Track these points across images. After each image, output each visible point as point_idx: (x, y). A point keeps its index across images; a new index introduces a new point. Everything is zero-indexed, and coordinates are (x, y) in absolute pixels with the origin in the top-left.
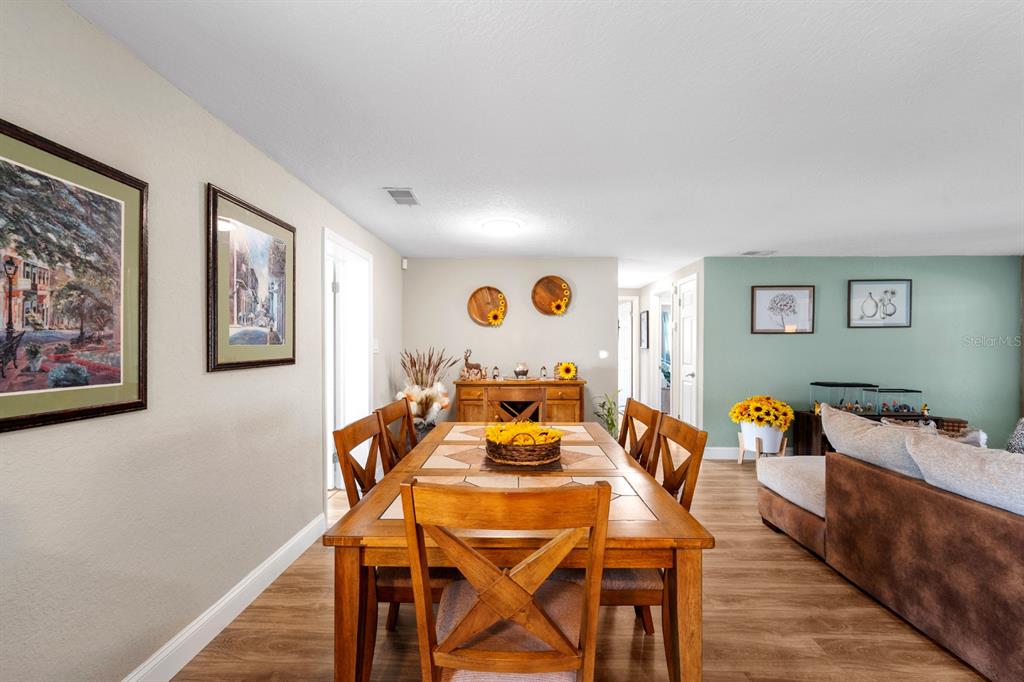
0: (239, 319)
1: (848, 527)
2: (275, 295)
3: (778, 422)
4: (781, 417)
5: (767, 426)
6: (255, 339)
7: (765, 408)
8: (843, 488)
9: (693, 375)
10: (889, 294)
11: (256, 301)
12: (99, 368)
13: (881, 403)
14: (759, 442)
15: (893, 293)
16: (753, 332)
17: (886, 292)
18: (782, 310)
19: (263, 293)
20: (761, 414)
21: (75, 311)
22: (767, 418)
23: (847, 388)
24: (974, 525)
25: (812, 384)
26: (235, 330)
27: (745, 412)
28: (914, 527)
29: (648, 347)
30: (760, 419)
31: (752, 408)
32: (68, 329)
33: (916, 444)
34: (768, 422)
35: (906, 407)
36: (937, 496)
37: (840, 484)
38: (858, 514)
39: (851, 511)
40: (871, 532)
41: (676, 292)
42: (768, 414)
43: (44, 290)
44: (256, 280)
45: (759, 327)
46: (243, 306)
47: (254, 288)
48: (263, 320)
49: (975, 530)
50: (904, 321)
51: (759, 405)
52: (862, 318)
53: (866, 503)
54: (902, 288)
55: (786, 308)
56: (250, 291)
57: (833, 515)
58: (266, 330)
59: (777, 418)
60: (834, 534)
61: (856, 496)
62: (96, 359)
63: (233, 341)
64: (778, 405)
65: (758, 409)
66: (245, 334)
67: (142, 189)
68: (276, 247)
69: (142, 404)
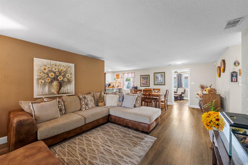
2: (161, 79)
6: (159, 83)
12: (147, 85)
19: (159, 79)
26: (156, 82)
32: (146, 83)
43: (145, 81)
46: (157, 80)
48: (160, 81)
67: (149, 75)
68: (161, 75)
69: (149, 86)
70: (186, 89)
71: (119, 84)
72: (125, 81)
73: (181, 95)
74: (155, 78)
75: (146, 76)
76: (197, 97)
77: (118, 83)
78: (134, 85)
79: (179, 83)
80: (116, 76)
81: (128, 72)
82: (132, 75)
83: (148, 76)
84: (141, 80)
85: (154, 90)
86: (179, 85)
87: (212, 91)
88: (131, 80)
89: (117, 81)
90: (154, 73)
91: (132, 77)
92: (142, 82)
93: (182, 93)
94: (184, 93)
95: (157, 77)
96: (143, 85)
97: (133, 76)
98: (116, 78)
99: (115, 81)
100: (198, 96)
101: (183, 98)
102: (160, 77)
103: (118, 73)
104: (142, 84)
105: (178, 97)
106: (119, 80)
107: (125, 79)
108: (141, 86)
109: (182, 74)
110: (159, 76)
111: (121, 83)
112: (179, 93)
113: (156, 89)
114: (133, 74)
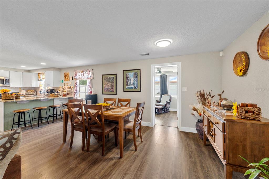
0: (128, 85)
2: (135, 81)
6: (131, 88)
11: (131, 83)
12: (112, 91)
19: (132, 81)
21: (111, 86)
26: (127, 87)
32: (111, 88)
43: (109, 85)
44: (131, 80)
46: (128, 84)
47: (130, 81)
48: (132, 85)
56: (130, 82)
58: (133, 87)
62: (112, 90)
63: (127, 88)
66: (129, 87)
67: (116, 74)
68: (135, 74)
69: (116, 94)
70: (172, 97)
71: (69, 89)
72: (78, 84)
73: (166, 106)
74: (126, 79)
75: (111, 76)
76: (194, 115)
77: (67, 88)
78: (91, 92)
79: (163, 89)
80: (64, 75)
81: (83, 68)
82: (89, 74)
83: (114, 76)
84: (104, 83)
85: (121, 102)
86: (164, 91)
87: (250, 112)
88: (88, 84)
89: (66, 84)
90: (124, 71)
91: (89, 77)
92: (104, 86)
93: (168, 103)
94: (170, 103)
95: (128, 77)
96: (107, 91)
97: (91, 76)
98: (63, 79)
99: (63, 84)
100: (195, 113)
101: (168, 110)
102: (133, 78)
103: (67, 72)
104: (105, 89)
105: (161, 109)
106: (69, 83)
107: (78, 81)
108: (103, 94)
109: (166, 75)
110: (131, 75)
111: (72, 89)
112: (163, 103)
113: (124, 100)
114: (91, 73)
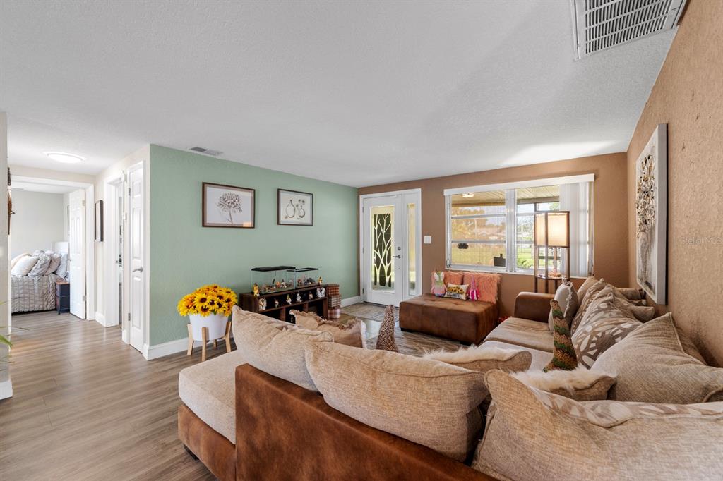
1: (255, 460)
3: (221, 310)
4: (225, 305)
5: (212, 315)
7: (209, 299)
8: (251, 411)
9: (141, 270)
10: (301, 202)
13: (297, 279)
14: (205, 330)
15: (303, 202)
16: (204, 226)
17: (300, 201)
18: (230, 207)
20: (206, 304)
22: (211, 308)
23: (277, 271)
24: (369, 463)
25: (253, 270)
27: (190, 304)
28: (314, 463)
29: (102, 240)
30: (204, 310)
31: (197, 300)
33: (316, 359)
34: (213, 311)
35: (310, 280)
36: (335, 424)
37: (248, 407)
38: (264, 446)
39: (258, 441)
40: (276, 467)
41: (126, 180)
42: (212, 303)
45: (209, 221)
49: (370, 470)
50: (309, 222)
51: (204, 296)
52: (286, 217)
53: (271, 431)
54: (307, 199)
55: (233, 206)
57: (242, 445)
59: (220, 305)
60: (244, 470)
61: (262, 422)
64: (223, 293)
65: (203, 300)
